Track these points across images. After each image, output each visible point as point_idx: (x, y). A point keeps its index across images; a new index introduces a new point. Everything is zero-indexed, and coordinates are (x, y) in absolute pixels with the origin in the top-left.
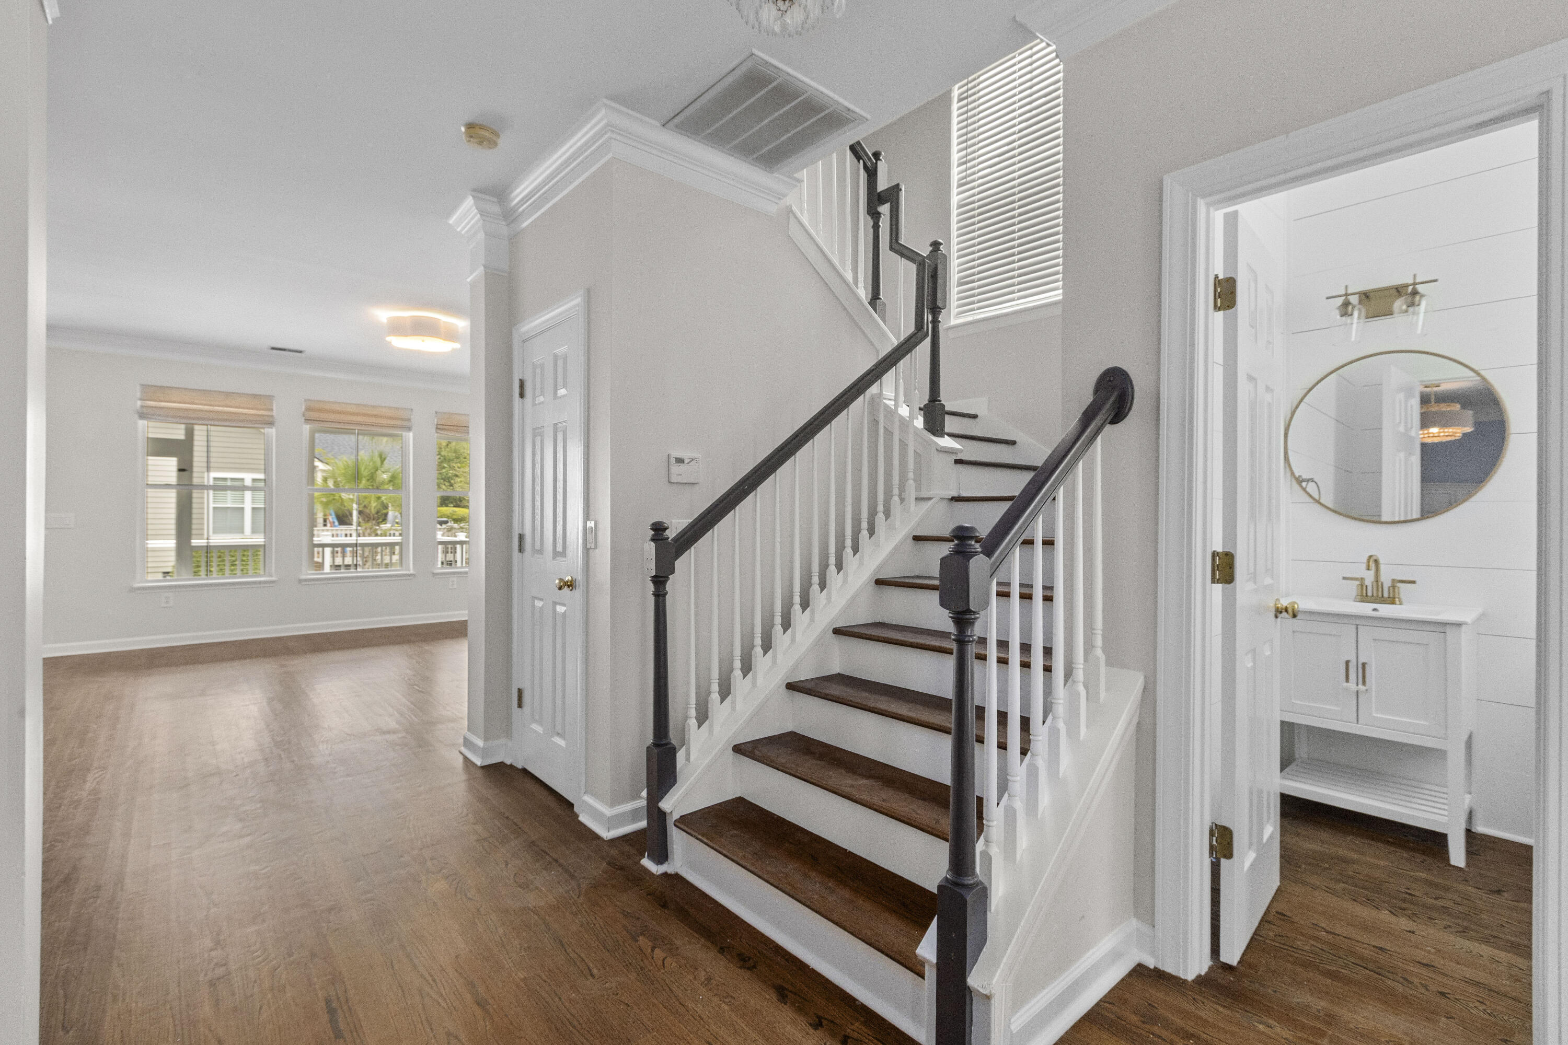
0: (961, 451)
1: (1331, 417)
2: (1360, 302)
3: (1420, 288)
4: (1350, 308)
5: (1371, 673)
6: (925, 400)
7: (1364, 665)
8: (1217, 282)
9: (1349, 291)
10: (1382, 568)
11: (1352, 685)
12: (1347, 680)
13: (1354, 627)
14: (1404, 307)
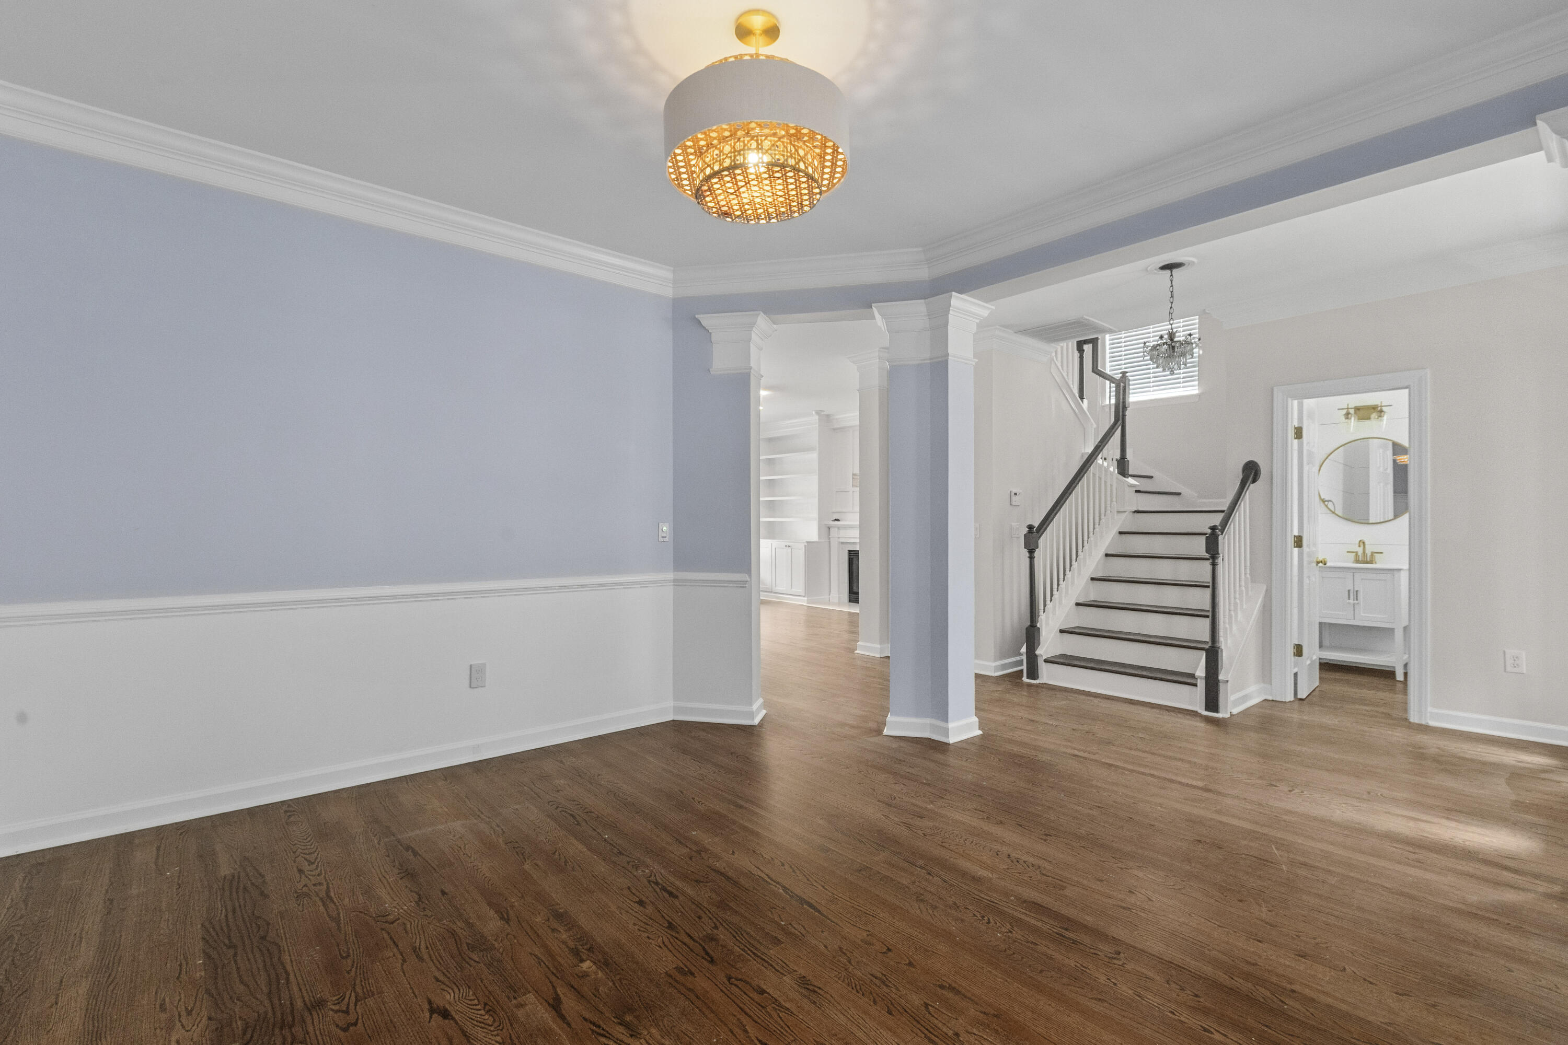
0: (1138, 485)
1: (1340, 463)
2: (1355, 413)
3: (1384, 409)
4: (1350, 416)
5: (1361, 595)
6: (1118, 457)
7: (1357, 591)
8: (1296, 428)
9: (1350, 407)
10: (1367, 546)
11: (1351, 601)
12: (1349, 598)
13: (1351, 574)
14: (1377, 417)
